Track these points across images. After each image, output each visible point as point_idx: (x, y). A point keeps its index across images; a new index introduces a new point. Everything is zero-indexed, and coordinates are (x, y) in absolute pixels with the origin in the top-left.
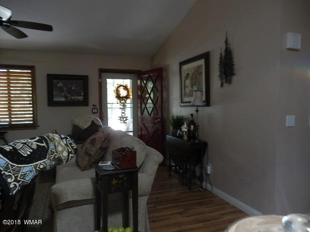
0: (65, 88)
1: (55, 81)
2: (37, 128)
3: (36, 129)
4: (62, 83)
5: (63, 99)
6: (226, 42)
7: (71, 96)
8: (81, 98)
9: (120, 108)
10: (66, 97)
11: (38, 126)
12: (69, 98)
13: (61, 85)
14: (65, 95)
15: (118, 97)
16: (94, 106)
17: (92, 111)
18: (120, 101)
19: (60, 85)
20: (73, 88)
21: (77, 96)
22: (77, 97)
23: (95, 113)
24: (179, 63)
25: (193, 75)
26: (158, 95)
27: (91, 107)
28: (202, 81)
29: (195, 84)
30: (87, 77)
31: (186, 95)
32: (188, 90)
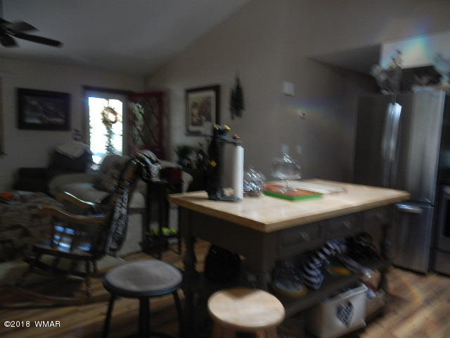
0: (41, 108)
1: (28, 98)
2: (5, 156)
3: (3, 158)
4: (38, 101)
5: (37, 121)
6: (238, 80)
7: (49, 118)
10: (40, 118)
11: (7, 154)
12: (47, 121)
13: (36, 103)
14: (41, 116)
16: (76, 131)
18: (107, 127)
22: (55, 119)
23: (78, 140)
24: (186, 91)
25: (202, 104)
26: (158, 122)
27: (72, 132)
28: (211, 112)
29: (203, 114)
30: (68, 95)
31: (193, 124)
32: (196, 119)
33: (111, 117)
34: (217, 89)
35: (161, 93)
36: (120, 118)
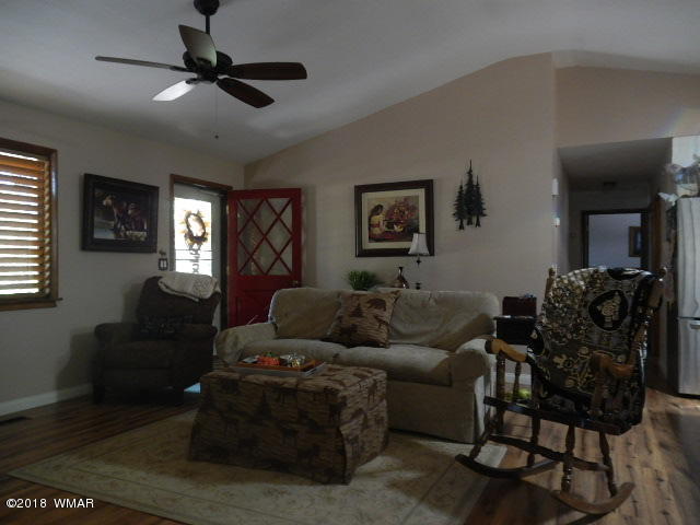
0: (115, 210)
1: (98, 192)
2: (58, 303)
3: (55, 306)
4: (112, 199)
5: (111, 236)
6: (470, 173)
7: (127, 230)
8: (142, 235)
9: (192, 260)
10: (116, 230)
11: (61, 299)
12: (122, 234)
13: (110, 202)
14: (115, 226)
16: (163, 253)
17: (159, 264)
19: (107, 201)
20: (130, 212)
21: (136, 229)
22: (136, 233)
23: (164, 269)
24: (356, 187)
25: (392, 208)
26: (290, 236)
27: (158, 256)
28: (418, 218)
29: (397, 223)
30: (156, 189)
31: (373, 238)
32: (377, 231)
33: (197, 231)
34: (427, 185)
35: (300, 189)
36: (209, 230)
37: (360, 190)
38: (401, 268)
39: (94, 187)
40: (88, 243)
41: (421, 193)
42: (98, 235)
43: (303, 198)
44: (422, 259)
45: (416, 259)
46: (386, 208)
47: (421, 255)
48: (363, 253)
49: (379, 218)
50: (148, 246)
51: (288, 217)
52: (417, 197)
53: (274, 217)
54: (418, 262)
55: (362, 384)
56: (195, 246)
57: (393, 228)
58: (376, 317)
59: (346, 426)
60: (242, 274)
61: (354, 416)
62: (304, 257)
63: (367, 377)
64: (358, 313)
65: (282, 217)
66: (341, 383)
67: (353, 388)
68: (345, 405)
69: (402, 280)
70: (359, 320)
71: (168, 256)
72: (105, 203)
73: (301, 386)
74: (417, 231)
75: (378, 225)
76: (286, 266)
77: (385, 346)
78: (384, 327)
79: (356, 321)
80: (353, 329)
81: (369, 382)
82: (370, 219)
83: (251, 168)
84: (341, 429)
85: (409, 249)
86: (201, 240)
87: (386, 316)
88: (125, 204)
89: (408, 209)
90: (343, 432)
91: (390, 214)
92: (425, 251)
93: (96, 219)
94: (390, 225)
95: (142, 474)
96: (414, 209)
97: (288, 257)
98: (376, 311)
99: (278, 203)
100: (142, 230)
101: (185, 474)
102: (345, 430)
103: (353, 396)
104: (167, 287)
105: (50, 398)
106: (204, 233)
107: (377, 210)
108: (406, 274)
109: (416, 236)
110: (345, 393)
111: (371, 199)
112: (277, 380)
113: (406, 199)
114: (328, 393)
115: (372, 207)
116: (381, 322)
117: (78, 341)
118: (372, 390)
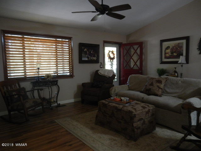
0: (88, 52)
1: (83, 48)
2: (74, 77)
4: (87, 49)
5: (87, 59)
8: (95, 58)
9: (110, 65)
10: (88, 58)
12: (90, 58)
14: (88, 56)
15: (110, 58)
16: (101, 63)
17: (100, 66)
18: (110, 61)
19: (86, 50)
20: (92, 52)
22: (93, 58)
23: (101, 68)
24: (160, 40)
25: (173, 47)
26: (139, 57)
27: (100, 64)
28: (183, 51)
29: (175, 52)
30: (99, 45)
31: (166, 58)
32: (167, 55)
34: (187, 39)
35: (142, 42)
36: (115, 56)
37: (162, 41)
38: (175, 68)
39: (82, 46)
40: (81, 61)
41: (184, 41)
42: (83, 59)
43: (143, 45)
44: (183, 65)
45: (181, 65)
46: (171, 47)
47: (183, 64)
48: (162, 63)
49: (168, 51)
50: (97, 61)
51: (138, 51)
52: (183, 43)
53: (135, 51)
54: (182, 66)
55: (143, 110)
56: (112, 61)
57: (173, 54)
58: (158, 86)
59: (135, 124)
60: (125, 68)
61: (139, 120)
62: (144, 63)
63: (146, 108)
64: (152, 84)
65: (137, 51)
66: (135, 109)
67: (139, 112)
68: (135, 117)
69: (175, 72)
70: (152, 87)
71: (103, 64)
72: (85, 50)
73: (123, 109)
74: (182, 55)
75: (168, 53)
76: (137, 66)
77: (160, 96)
78: (160, 90)
79: (151, 87)
80: (150, 89)
81: (146, 110)
82: (165, 51)
83: (128, 36)
84: (134, 124)
85: (178, 61)
86: (113, 59)
87: (162, 86)
88: (90, 50)
89: (179, 47)
90: (134, 125)
91: (172, 49)
92: (185, 62)
93: (83, 55)
94: (172, 53)
95: (82, 126)
96: (182, 47)
97: (138, 63)
98: (158, 84)
99: (136, 47)
100: (95, 57)
101: (92, 129)
102: (135, 125)
103: (138, 114)
104: (100, 73)
105: (72, 101)
106: (114, 57)
107: (168, 48)
108: (177, 70)
109: (181, 57)
110: (136, 113)
111: (165, 44)
112: (117, 106)
113: (179, 44)
114: (130, 112)
115: (166, 47)
116: (160, 88)
117: (79, 87)
118: (147, 112)
